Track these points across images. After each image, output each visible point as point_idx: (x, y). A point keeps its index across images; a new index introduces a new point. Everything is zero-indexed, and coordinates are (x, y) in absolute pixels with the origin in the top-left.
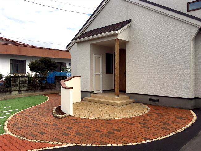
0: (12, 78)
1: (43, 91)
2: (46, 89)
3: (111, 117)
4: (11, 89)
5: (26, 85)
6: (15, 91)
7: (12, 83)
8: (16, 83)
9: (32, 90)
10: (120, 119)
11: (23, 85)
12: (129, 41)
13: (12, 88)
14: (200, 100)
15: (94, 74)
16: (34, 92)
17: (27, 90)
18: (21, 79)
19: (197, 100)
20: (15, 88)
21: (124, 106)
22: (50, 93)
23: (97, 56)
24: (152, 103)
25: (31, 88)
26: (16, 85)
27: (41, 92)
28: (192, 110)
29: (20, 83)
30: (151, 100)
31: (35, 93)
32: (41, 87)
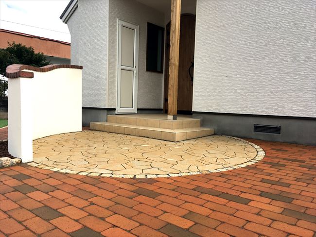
3: (156, 171)
10: (185, 177)
15: (118, 66)
23: (125, 24)
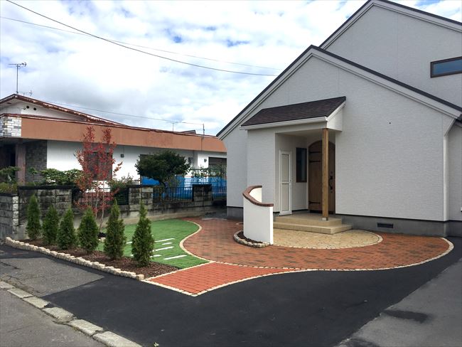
0: (130, 189)
1: (175, 212)
2: (179, 208)
4: (129, 208)
5: (150, 201)
6: (135, 211)
7: (130, 198)
8: (137, 197)
9: (159, 210)
11: (146, 200)
12: (341, 131)
13: (131, 206)
14: (460, 224)
15: (280, 182)
16: (162, 213)
17: (152, 210)
18: (144, 190)
19: (452, 223)
20: (136, 206)
21: (340, 234)
22: (185, 216)
23: (285, 153)
24: (382, 229)
25: (157, 207)
26: (136, 202)
27: (173, 214)
28: (446, 238)
29: (142, 198)
30: (380, 225)
31: (164, 215)
32: (172, 204)
